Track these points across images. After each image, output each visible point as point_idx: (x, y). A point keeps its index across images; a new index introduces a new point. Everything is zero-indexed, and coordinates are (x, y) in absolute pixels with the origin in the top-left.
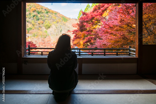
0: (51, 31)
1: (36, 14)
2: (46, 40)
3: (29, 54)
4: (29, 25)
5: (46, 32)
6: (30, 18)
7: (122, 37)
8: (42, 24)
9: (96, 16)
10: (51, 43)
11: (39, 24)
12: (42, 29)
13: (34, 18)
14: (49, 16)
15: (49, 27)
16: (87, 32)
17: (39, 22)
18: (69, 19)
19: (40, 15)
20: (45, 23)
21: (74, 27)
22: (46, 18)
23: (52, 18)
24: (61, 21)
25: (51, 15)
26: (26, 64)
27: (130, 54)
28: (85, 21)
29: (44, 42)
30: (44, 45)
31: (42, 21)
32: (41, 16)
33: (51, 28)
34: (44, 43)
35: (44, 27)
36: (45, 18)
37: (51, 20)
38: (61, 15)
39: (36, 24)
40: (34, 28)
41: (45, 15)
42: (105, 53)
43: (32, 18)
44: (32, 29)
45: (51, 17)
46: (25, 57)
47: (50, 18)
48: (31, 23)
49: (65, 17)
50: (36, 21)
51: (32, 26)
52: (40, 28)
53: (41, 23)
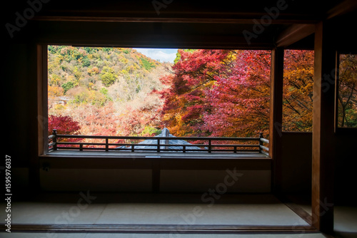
0: (116, 90)
1: (81, 53)
2: (103, 110)
3: (55, 149)
4: (67, 76)
5: (105, 92)
6: (69, 62)
7: (254, 111)
8: (97, 74)
9: (209, 61)
10: (113, 119)
11: (89, 74)
12: (96, 85)
13: (79, 60)
14: (111, 58)
15: (112, 82)
16: (189, 95)
17: (89, 69)
18: (157, 64)
19: (91, 55)
20: (102, 72)
21: (163, 83)
22: (105, 60)
23: (118, 60)
24: (139, 67)
25: (117, 54)
26: (47, 170)
27: (261, 149)
28: (186, 71)
29: (98, 116)
30: (98, 121)
31: (96, 68)
32: (93, 57)
33: (116, 83)
34: (100, 118)
35: (101, 82)
36: (101, 62)
37: (116, 66)
38: (139, 54)
39: (83, 73)
40: (77, 84)
41: (104, 54)
42: (210, 146)
43: (74, 62)
44: (74, 85)
45: (115, 58)
46: (45, 155)
47: (114, 62)
48: (72, 72)
49: (148, 59)
50: (82, 68)
51: (75, 78)
52: (90, 84)
53: (94, 73)
